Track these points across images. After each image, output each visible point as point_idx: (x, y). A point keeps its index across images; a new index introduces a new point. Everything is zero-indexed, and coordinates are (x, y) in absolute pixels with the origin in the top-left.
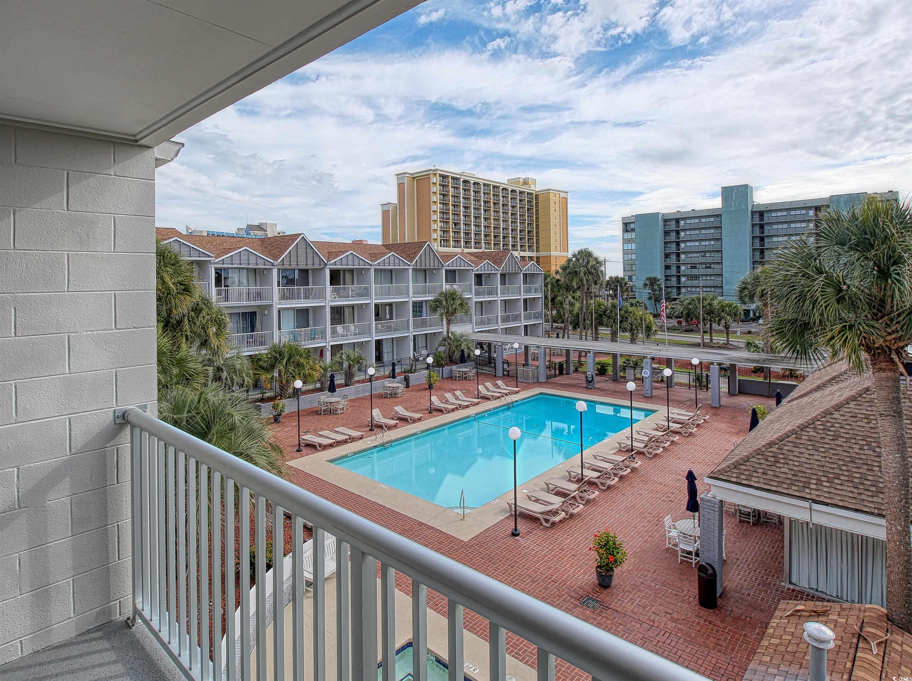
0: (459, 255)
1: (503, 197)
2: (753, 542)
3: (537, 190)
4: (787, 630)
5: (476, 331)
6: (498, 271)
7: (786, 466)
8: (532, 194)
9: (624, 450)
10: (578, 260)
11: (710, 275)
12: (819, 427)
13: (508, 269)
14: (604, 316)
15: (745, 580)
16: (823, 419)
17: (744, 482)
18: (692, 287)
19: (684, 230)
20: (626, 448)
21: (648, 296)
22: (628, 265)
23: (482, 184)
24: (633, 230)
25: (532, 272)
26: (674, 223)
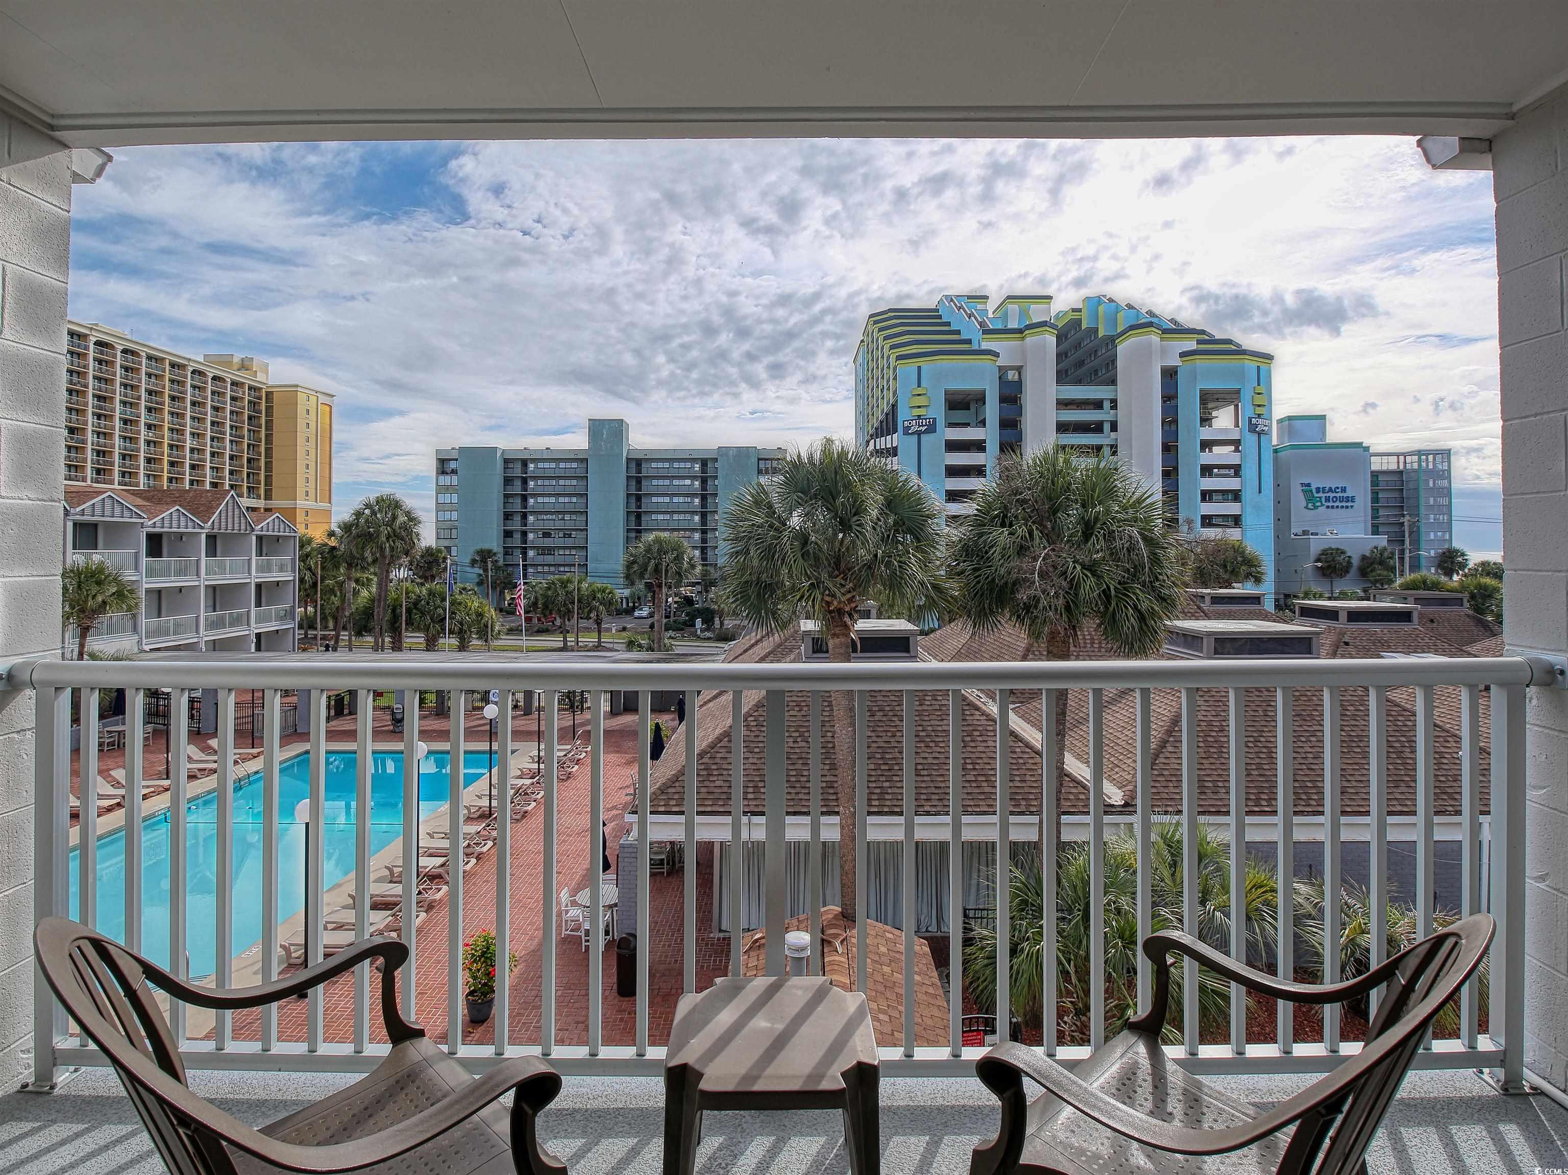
0: (109, 493)
1: (194, 387)
2: (671, 896)
3: (270, 383)
4: (750, 965)
5: (147, 648)
6: (202, 528)
7: (720, 778)
8: (260, 389)
9: (476, 816)
10: (374, 513)
11: (570, 548)
12: (752, 724)
13: (223, 524)
14: (414, 611)
15: (669, 946)
16: (755, 714)
17: (675, 809)
18: (543, 565)
19: (535, 478)
20: (478, 813)
21: (477, 580)
22: (444, 529)
23: (144, 354)
24: (454, 472)
25: (276, 533)
26: (519, 465)
